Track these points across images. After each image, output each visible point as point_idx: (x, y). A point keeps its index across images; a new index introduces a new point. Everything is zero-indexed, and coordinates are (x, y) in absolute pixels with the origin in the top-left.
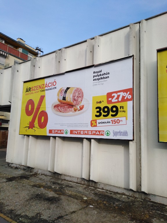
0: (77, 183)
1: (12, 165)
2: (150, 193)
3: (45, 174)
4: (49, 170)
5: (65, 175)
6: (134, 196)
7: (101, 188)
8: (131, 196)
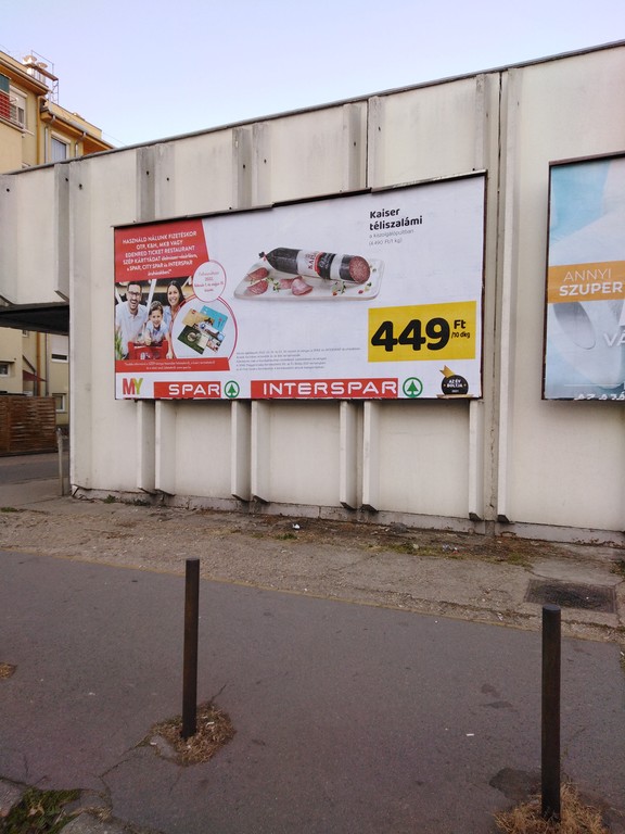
0: (319, 519)
1: (91, 496)
2: (514, 520)
3: (215, 508)
4: (234, 491)
5: (279, 504)
6: (474, 532)
7: (388, 523)
8: (466, 533)
